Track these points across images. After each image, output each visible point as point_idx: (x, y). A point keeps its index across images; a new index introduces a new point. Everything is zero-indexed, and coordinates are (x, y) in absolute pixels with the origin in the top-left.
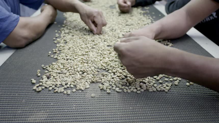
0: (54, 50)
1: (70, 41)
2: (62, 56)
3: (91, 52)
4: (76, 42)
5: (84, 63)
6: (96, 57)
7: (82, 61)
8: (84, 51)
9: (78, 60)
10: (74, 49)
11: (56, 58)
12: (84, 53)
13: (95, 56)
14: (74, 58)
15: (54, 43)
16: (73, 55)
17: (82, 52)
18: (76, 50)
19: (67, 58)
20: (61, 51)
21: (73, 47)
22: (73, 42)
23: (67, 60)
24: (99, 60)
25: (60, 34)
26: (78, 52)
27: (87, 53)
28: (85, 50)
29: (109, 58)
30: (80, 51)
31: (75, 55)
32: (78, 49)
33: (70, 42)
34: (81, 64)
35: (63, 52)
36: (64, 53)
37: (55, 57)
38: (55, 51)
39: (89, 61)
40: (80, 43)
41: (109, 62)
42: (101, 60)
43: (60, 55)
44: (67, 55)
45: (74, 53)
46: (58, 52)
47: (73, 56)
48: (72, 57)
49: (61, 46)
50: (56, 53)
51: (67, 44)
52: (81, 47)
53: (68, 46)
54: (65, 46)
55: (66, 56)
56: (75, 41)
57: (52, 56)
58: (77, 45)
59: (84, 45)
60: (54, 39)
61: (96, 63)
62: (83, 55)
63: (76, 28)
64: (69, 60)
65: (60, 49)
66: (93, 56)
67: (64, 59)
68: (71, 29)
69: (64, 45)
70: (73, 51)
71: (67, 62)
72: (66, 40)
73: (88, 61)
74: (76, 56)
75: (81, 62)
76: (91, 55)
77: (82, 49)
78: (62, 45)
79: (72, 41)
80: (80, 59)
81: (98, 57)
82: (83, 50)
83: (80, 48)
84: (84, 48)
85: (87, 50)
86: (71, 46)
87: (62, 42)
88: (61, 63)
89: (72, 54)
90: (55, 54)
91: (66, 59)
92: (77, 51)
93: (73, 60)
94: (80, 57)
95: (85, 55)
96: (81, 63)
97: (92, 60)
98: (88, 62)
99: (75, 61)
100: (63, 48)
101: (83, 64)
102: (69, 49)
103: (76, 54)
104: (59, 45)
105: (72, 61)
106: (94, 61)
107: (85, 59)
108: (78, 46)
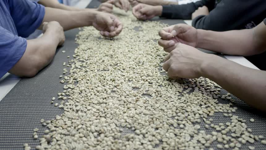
0: (60, 94)
1: (82, 80)
2: (70, 105)
3: (110, 99)
4: (90, 82)
5: (100, 117)
6: (118, 107)
7: (99, 113)
8: (101, 97)
9: (93, 112)
10: (87, 93)
11: (62, 108)
12: (101, 101)
13: (116, 105)
14: (86, 108)
15: (61, 82)
16: (85, 103)
17: (99, 98)
18: (89, 94)
19: (78, 108)
20: (69, 95)
21: (87, 89)
22: (86, 82)
23: (77, 111)
24: (122, 112)
25: (69, 68)
26: (93, 98)
27: (105, 101)
28: (102, 95)
29: (136, 110)
30: (95, 97)
31: (89, 104)
32: (92, 93)
33: (82, 82)
34: (96, 119)
35: (72, 98)
36: (74, 100)
37: (60, 106)
38: (60, 97)
39: (108, 114)
40: (95, 83)
41: (136, 116)
42: (125, 113)
43: (68, 102)
44: (77, 104)
45: (87, 99)
46: (65, 98)
47: (86, 105)
48: (84, 106)
49: (70, 88)
50: (62, 99)
51: (78, 85)
52: (96, 91)
53: (79, 88)
54: (76, 88)
55: (76, 106)
56: (88, 80)
57: (57, 104)
58: (91, 87)
59: (102, 87)
60: (61, 76)
61: (117, 118)
62: (100, 103)
63: (91, 60)
64: (79, 112)
65: (68, 93)
66: (113, 107)
67: (73, 110)
68: (85, 61)
69: (74, 86)
70: (86, 96)
71: (77, 114)
72: (76, 78)
73: (106, 114)
74: (89, 105)
75: (96, 116)
76: (111, 104)
77: (98, 94)
78: (71, 86)
79: (85, 80)
80: (94, 110)
81: (120, 108)
82: (100, 95)
83: (96, 92)
84: (101, 91)
85: (105, 95)
86: (83, 88)
87: (71, 82)
88: (69, 118)
89: (84, 101)
90: (60, 100)
91: (75, 110)
92: (92, 97)
93: (85, 112)
94: (95, 106)
95: (103, 103)
96: (97, 117)
97: (112, 112)
98: (106, 115)
99: (89, 115)
100: (72, 92)
101: (99, 119)
102: (80, 94)
103: (90, 101)
104: (67, 86)
105: (84, 114)
106: (115, 115)
107: (102, 110)
108: (92, 89)
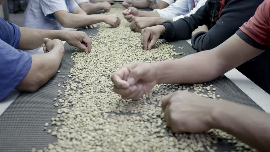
0: (53, 119)
1: (77, 103)
2: (64, 132)
3: (107, 125)
4: (86, 105)
5: (97, 145)
6: (115, 134)
7: (94, 141)
8: (97, 123)
9: (88, 140)
10: (81, 118)
11: (56, 136)
12: (97, 127)
13: (113, 132)
14: (81, 135)
15: (55, 106)
16: (80, 130)
17: (94, 123)
18: (85, 119)
19: (72, 136)
20: (63, 121)
21: (82, 114)
22: (81, 105)
23: (71, 139)
24: (119, 140)
25: (63, 89)
26: (88, 124)
27: (101, 127)
28: (98, 120)
29: (134, 137)
30: (91, 123)
31: (84, 130)
32: (88, 118)
33: (78, 105)
34: (92, 149)
35: (66, 124)
36: (68, 126)
37: (54, 133)
38: (54, 122)
39: (104, 142)
40: (91, 107)
41: (135, 145)
42: (122, 141)
43: (62, 128)
44: (71, 131)
45: (82, 125)
46: (59, 124)
47: (80, 132)
48: (79, 133)
49: (64, 112)
50: (55, 125)
51: (73, 109)
52: (92, 115)
53: (74, 112)
54: (70, 113)
55: (70, 133)
56: (84, 103)
57: (50, 131)
58: (87, 112)
59: (98, 111)
60: (55, 99)
61: (114, 147)
62: (96, 130)
63: (87, 81)
64: (74, 140)
65: (62, 118)
66: (110, 134)
67: (67, 138)
68: (80, 81)
69: (69, 110)
70: (81, 121)
71: (71, 143)
72: (71, 101)
73: (102, 142)
74: (84, 132)
75: (92, 144)
76: (107, 130)
77: (94, 119)
78: (66, 110)
79: (81, 103)
80: (90, 138)
81: (118, 135)
82: (96, 120)
83: (92, 117)
84: (97, 116)
85: (102, 121)
86: (78, 113)
87: (65, 105)
88: (62, 147)
89: (79, 128)
90: (54, 126)
91: (69, 138)
92: (87, 122)
93: (80, 140)
94: (90, 133)
95: (99, 129)
96: (93, 146)
97: (109, 140)
98: (102, 144)
99: (84, 144)
100: (66, 117)
101: (95, 148)
102: (75, 119)
103: (86, 128)
104: (61, 110)
105: (79, 143)
106: (112, 143)
107: (98, 138)
108: (88, 113)
